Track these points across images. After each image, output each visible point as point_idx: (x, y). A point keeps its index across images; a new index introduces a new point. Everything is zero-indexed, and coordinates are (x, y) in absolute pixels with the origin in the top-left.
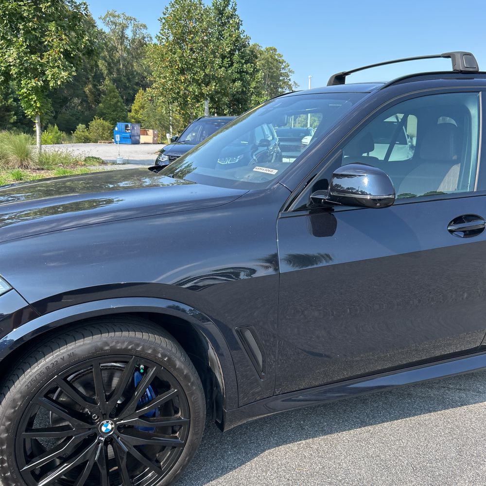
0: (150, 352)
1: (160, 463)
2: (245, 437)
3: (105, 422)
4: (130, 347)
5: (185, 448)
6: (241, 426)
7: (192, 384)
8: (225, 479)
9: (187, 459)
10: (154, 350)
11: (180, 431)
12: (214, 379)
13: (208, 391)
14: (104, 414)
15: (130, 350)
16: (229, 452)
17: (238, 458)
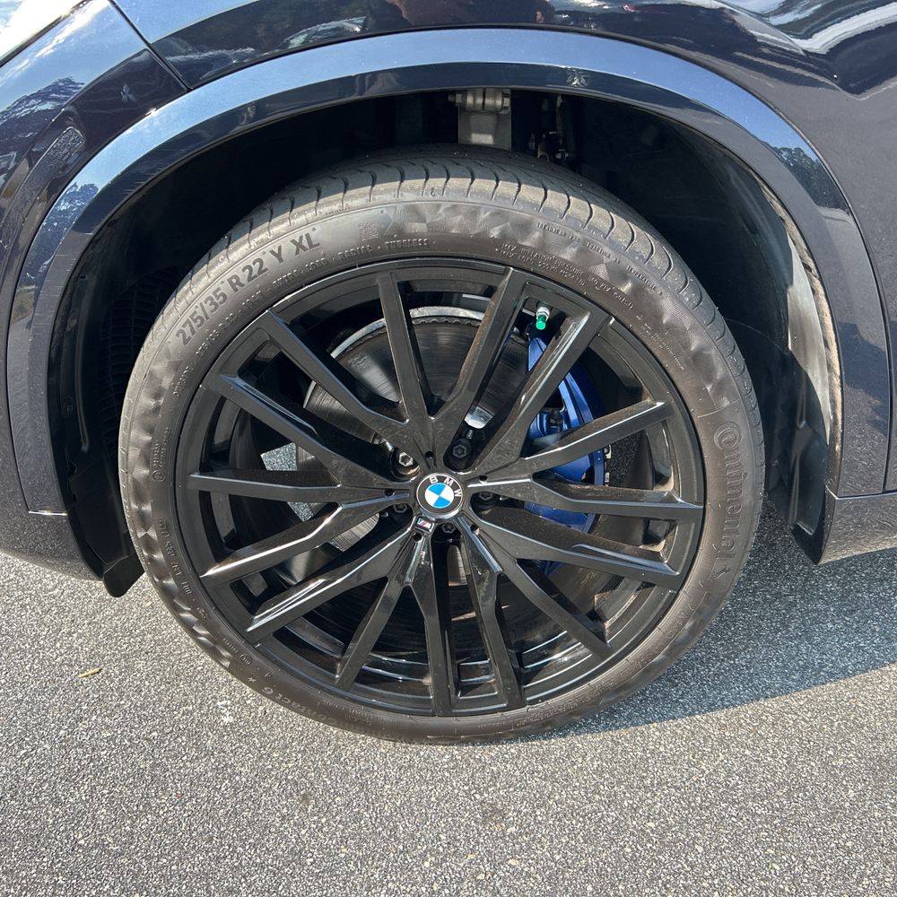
0: (568, 254)
1: (603, 620)
2: (885, 590)
3: (432, 477)
4: (495, 233)
5: (681, 592)
6: (872, 557)
7: (720, 387)
8: (809, 701)
9: (688, 625)
10: (584, 250)
11: (669, 537)
12: (803, 392)
13: (777, 431)
14: (429, 454)
15: (497, 243)
16: (830, 625)
17: (857, 647)
